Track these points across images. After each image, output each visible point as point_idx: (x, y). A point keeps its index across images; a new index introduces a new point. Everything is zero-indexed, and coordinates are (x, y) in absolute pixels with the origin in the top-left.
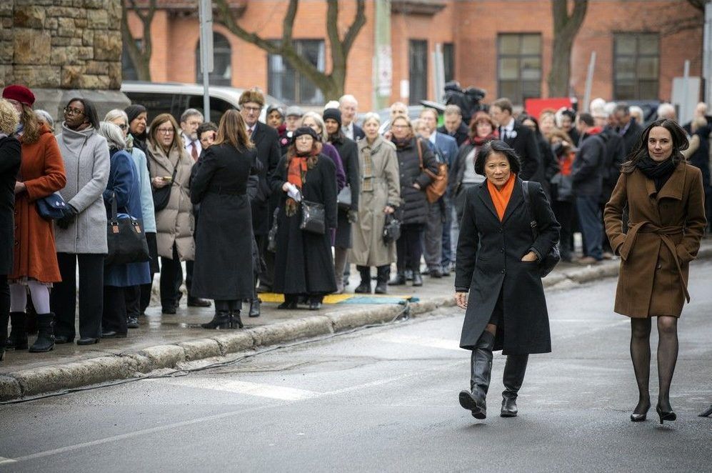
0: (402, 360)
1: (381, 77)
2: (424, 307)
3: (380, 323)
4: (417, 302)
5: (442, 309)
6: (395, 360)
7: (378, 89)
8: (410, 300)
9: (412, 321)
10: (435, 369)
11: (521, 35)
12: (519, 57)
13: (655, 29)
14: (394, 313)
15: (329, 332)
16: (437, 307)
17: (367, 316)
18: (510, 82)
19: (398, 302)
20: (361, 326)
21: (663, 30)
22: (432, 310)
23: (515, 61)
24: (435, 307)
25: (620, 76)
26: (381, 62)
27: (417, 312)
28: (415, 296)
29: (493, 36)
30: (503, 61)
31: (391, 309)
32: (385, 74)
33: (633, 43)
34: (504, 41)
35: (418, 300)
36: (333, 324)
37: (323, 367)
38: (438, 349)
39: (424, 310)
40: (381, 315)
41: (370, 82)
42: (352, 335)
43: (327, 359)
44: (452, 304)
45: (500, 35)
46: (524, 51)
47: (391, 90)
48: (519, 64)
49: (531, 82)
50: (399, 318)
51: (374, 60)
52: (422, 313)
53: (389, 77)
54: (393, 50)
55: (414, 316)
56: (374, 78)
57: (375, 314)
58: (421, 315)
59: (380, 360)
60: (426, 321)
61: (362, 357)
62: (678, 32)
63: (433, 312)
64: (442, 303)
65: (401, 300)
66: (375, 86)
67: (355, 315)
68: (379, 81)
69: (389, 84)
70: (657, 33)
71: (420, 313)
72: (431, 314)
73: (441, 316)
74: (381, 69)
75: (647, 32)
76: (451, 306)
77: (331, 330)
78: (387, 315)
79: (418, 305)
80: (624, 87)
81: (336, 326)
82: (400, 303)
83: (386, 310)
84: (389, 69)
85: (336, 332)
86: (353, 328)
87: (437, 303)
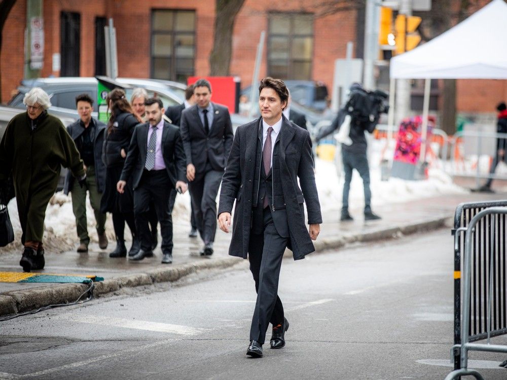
0: (96, 341)
1: (33, 49)
2: (108, 286)
3: (65, 303)
4: (102, 282)
5: (126, 289)
6: (89, 341)
7: (30, 62)
8: (94, 279)
9: (96, 301)
10: (133, 350)
11: (176, 11)
12: (173, 33)
13: (310, 9)
14: (78, 293)
15: (13, 312)
16: (120, 287)
17: (52, 295)
18: (163, 58)
19: (82, 281)
20: (46, 306)
21: (319, 11)
22: (115, 290)
23: (169, 37)
24: (118, 288)
25: (274, 56)
26: (33, 34)
27: (101, 291)
28: (99, 275)
29: (146, 11)
30: (157, 37)
31: (76, 288)
32: (37, 46)
33: (287, 22)
34: (158, 16)
35: (102, 279)
36: (18, 304)
37: (15, 348)
38: (131, 329)
39: (108, 289)
40: (66, 294)
41: (23, 54)
42: (36, 315)
43: (16, 340)
44: (134, 283)
45: (154, 10)
46: (179, 28)
47: (43, 63)
48: (173, 40)
49: (185, 59)
50: (83, 298)
51: (27, 32)
52: (106, 293)
53: (42, 50)
54: (45, 23)
55: (98, 297)
56: (26, 50)
57: (59, 293)
58: (105, 295)
59: (73, 341)
60: (110, 301)
61: (53, 338)
62: (333, 14)
63: (116, 292)
64: (125, 283)
65: (85, 279)
66: (27, 59)
67: (40, 294)
68: (30, 54)
69: (41, 57)
70: (312, 13)
71: (104, 293)
72: (115, 294)
73: (125, 295)
74: (33, 42)
75: (304, 13)
76: (134, 286)
77: (16, 310)
78: (71, 294)
79: (102, 284)
80: (278, 67)
81: (21, 306)
82: (84, 282)
83: (70, 289)
84: (41, 42)
85: (20, 312)
86: (38, 308)
87: (120, 282)
